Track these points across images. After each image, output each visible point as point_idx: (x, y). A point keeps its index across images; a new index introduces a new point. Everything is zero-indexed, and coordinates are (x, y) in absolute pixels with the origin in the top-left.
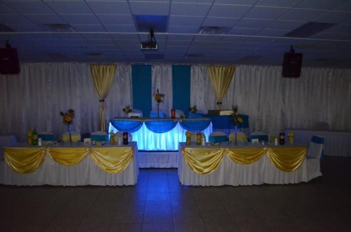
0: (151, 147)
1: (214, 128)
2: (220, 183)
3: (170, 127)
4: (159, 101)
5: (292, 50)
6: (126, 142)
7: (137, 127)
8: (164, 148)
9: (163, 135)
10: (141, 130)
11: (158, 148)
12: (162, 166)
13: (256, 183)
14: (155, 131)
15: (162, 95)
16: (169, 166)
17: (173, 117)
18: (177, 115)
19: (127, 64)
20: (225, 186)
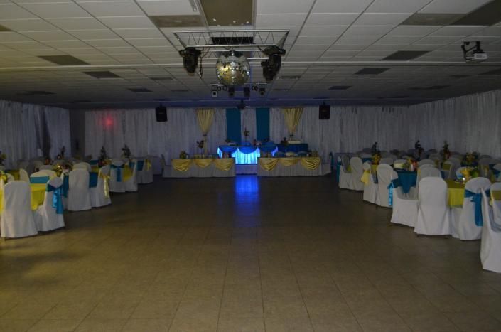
0: (242, 162)
1: (279, 150)
2: (277, 175)
3: (253, 150)
4: (246, 135)
5: (324, 103)
6: (230, 156)
7: (234, 150)
8: (249, 162)
9: (249, 154)
10: (236, 152)
11: (246, 162)
12: (249, 173)
13: (295, 175)
14: (245, 153)
15: (248, 132)
16: (252, 173)
17: (255, 145)
18: (258, 144)
19: (223, 109)
20: (279, 177)
